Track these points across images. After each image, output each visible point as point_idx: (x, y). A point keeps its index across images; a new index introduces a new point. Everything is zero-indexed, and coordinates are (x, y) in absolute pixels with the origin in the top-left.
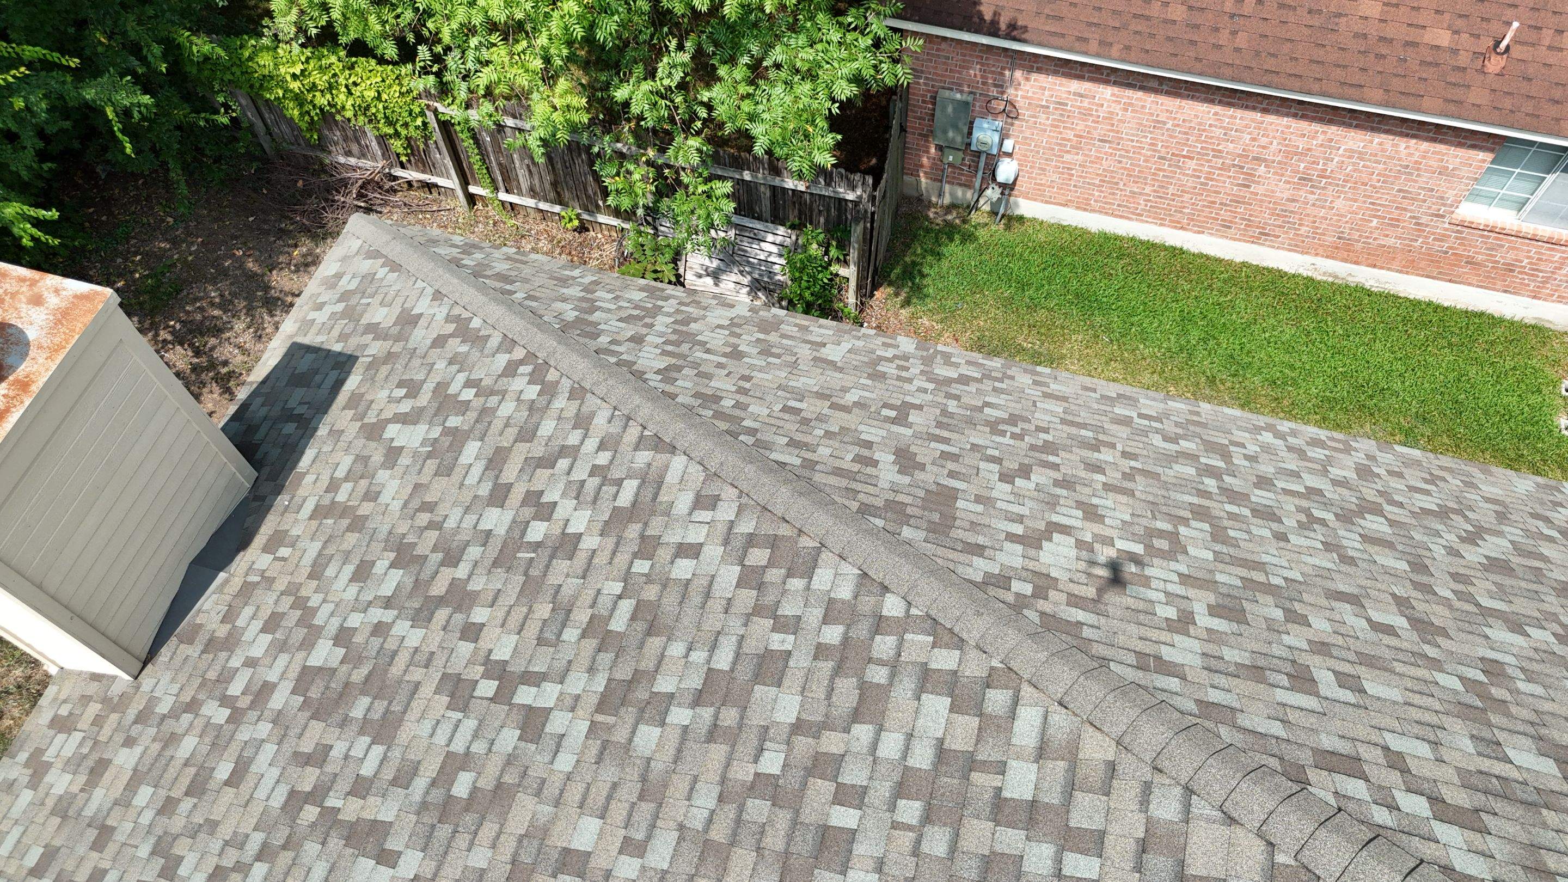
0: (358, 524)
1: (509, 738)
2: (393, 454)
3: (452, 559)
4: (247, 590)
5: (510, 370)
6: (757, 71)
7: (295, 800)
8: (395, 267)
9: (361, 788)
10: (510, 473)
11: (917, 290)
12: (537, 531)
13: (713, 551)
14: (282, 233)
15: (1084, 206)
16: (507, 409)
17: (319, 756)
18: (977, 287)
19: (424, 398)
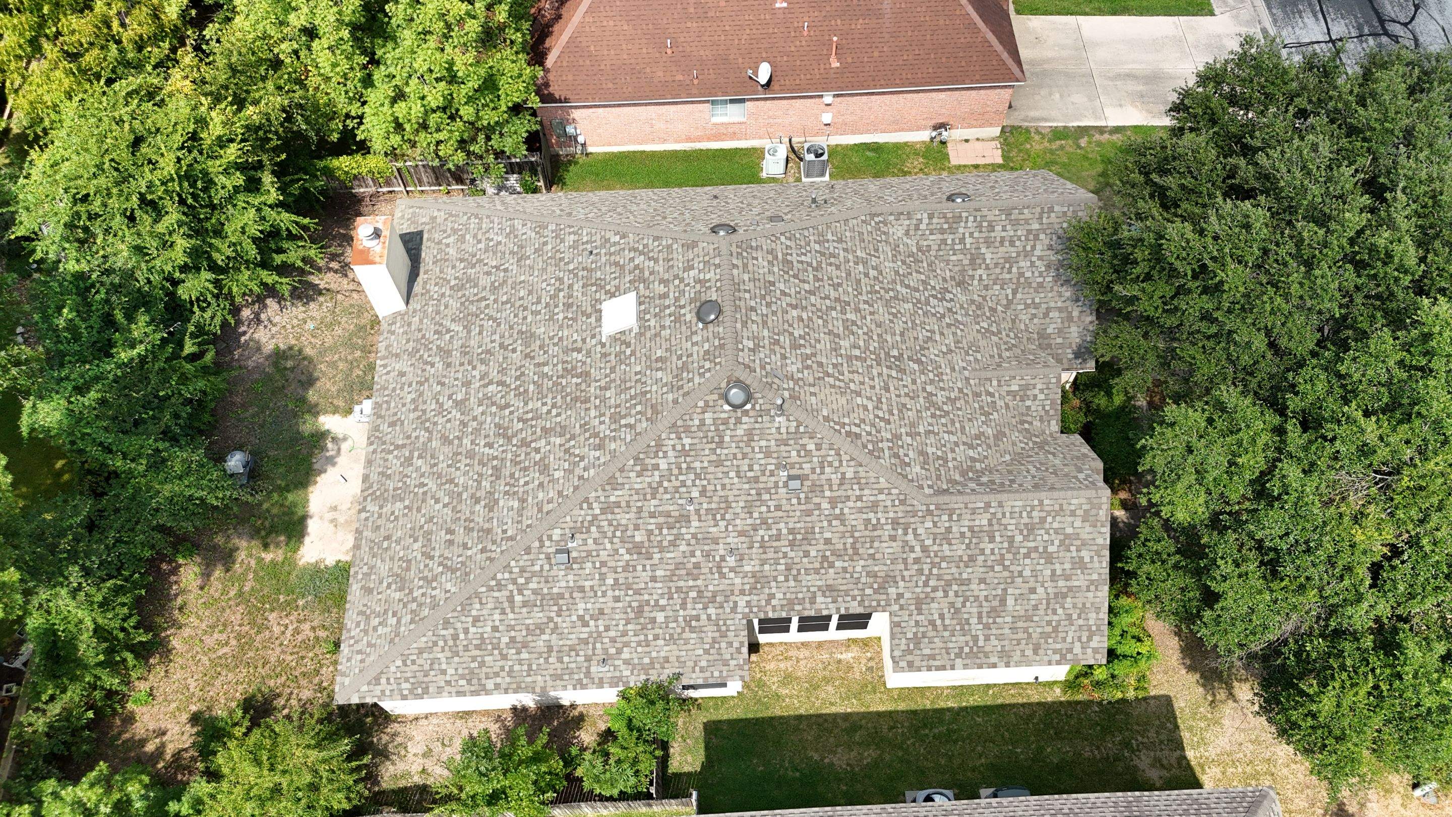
0: (446, 260)
1: (502, 274)
2: (448, 245)
3: (474, 256)
4: (425, 283)
5: (469, 218)
6: (501, 134)
7: (462, 304)
8: (420, 208)
9: (475, 295)
10: (479, 237)
11: (564, 184)
12: (491, 244)
13: (529, 232)
14: (349, 219)
15: (610, 145)
16: (472, 226)
17: (464, 295)
18: (584, 179)
19: (449, 231)
